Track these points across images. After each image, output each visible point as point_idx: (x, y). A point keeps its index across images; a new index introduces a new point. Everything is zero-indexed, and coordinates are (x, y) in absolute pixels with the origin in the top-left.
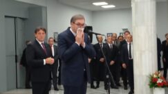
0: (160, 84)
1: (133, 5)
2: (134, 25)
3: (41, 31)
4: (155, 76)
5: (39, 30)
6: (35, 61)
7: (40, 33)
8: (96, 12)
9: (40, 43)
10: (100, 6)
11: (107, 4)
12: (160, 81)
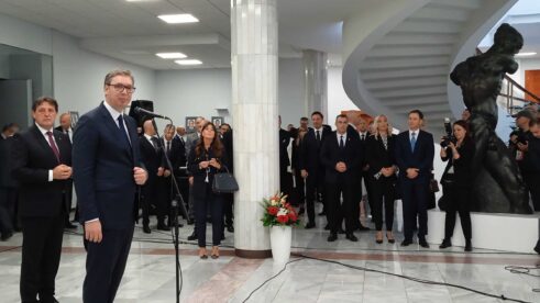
0: (282, 217)
1: (234, 63)
2: (235, 101)
3: (46, 106)
4: (274, 203)
5: (40, 103)
6: (30, 171)
7: (43, 110)
8: (162, 73)
9: (44, 132)
10: (172, 60)
11: (185, 56)
12: (282, 212)
